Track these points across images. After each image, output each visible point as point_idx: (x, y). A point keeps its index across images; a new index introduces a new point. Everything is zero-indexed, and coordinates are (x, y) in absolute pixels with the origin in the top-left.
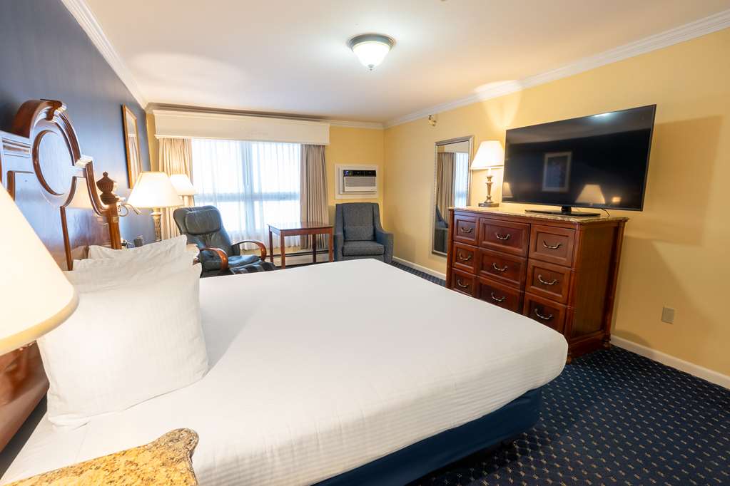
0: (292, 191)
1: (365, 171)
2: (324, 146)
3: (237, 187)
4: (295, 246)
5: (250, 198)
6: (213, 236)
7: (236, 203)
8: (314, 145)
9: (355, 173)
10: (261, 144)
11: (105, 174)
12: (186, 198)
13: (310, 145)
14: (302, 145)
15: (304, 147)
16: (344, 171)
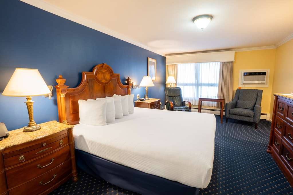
0: (215, 83)
1: (258, 73)
2: (232, 62)
3: (192, 81)
4: (215, 106)
7: (191, 87)
8: (227, 62)
9: (251, 74)
10: (203, 64)
11: (128, 77)
13: (225, 62)
14: (221, 63)
15: (222, 63)
16: (244, 73)
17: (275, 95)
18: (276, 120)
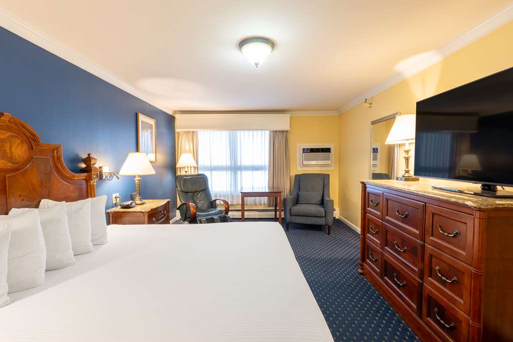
0: (263, 164)
1: (321, 149)
2: (287, 131)
3: (225, 161)
4: (264, 204)
5: (235, 169)
6: (199, 194)
7: (224, 172)
8: (279, 131)
9: (312, 150)
10: (242, 132)
11: (89, 155)
12: (193, 168)
13: (276, 131)
14: (270, 132)
15: (272, 133)
16: (304, 149)
17: (362, 183)
18: (367, 220)
